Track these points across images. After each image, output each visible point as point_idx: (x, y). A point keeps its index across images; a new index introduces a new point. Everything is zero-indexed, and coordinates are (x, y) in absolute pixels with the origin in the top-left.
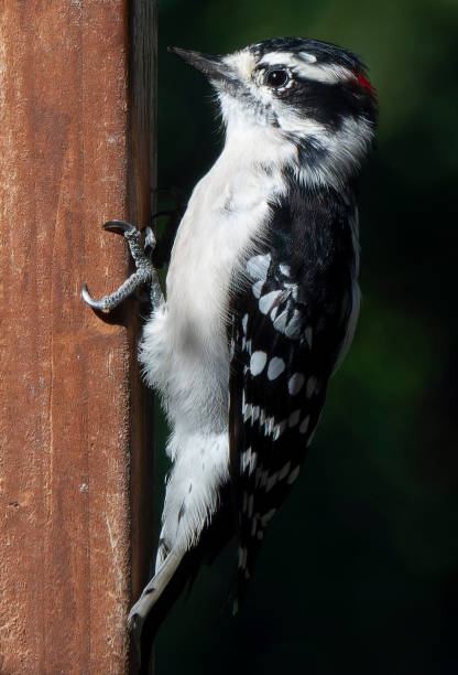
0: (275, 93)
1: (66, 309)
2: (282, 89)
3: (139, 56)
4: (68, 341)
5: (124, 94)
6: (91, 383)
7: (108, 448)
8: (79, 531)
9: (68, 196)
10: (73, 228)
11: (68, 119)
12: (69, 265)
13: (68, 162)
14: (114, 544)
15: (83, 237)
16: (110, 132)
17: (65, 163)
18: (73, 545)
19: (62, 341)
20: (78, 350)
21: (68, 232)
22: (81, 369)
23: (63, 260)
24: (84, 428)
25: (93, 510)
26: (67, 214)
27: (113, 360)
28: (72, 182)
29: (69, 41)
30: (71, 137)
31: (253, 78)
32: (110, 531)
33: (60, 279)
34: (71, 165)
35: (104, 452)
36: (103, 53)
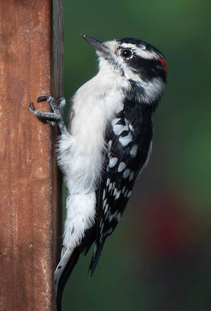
0: (125, 60)
1: (23, 167)
2: (128, 59)
3: (55, 55)
4: (24, 181)
5: (49, 72)
6: (34, 200)
7: (42, 228)
8: (29, 265)
9: (24, 117)
10: (27, 131)
11: (24, 83)
12: (25, 148)
13: (24, 102)
14: (45, 271)
15: (31, 135)
16: (43, 89)
17: (23, 102)
18: (27, 271)
19: (21, 181)
20: (29, 185)
21: (24, 133)
22: (30, 194)
23: (22, 146)
24: (31, 219)
25: (36, 256)
26: (24, 125)
27: (44, 189)
28: (25, 111)
29: (24, 48)
30: (26, 91)
31: (116, 52)
32: (43, 265)
33: (20, 154)
34: (25, 103)
35: (40, 230)
36: (40, 54)
